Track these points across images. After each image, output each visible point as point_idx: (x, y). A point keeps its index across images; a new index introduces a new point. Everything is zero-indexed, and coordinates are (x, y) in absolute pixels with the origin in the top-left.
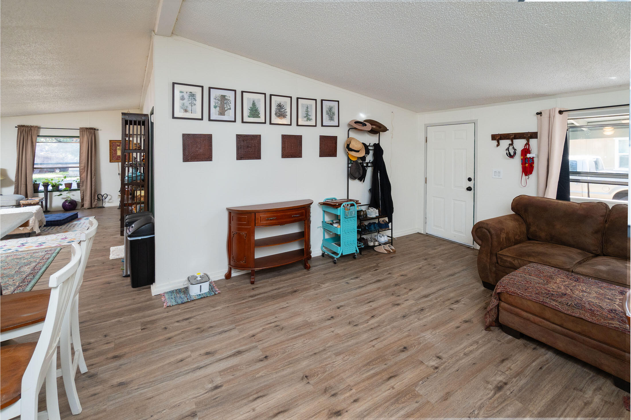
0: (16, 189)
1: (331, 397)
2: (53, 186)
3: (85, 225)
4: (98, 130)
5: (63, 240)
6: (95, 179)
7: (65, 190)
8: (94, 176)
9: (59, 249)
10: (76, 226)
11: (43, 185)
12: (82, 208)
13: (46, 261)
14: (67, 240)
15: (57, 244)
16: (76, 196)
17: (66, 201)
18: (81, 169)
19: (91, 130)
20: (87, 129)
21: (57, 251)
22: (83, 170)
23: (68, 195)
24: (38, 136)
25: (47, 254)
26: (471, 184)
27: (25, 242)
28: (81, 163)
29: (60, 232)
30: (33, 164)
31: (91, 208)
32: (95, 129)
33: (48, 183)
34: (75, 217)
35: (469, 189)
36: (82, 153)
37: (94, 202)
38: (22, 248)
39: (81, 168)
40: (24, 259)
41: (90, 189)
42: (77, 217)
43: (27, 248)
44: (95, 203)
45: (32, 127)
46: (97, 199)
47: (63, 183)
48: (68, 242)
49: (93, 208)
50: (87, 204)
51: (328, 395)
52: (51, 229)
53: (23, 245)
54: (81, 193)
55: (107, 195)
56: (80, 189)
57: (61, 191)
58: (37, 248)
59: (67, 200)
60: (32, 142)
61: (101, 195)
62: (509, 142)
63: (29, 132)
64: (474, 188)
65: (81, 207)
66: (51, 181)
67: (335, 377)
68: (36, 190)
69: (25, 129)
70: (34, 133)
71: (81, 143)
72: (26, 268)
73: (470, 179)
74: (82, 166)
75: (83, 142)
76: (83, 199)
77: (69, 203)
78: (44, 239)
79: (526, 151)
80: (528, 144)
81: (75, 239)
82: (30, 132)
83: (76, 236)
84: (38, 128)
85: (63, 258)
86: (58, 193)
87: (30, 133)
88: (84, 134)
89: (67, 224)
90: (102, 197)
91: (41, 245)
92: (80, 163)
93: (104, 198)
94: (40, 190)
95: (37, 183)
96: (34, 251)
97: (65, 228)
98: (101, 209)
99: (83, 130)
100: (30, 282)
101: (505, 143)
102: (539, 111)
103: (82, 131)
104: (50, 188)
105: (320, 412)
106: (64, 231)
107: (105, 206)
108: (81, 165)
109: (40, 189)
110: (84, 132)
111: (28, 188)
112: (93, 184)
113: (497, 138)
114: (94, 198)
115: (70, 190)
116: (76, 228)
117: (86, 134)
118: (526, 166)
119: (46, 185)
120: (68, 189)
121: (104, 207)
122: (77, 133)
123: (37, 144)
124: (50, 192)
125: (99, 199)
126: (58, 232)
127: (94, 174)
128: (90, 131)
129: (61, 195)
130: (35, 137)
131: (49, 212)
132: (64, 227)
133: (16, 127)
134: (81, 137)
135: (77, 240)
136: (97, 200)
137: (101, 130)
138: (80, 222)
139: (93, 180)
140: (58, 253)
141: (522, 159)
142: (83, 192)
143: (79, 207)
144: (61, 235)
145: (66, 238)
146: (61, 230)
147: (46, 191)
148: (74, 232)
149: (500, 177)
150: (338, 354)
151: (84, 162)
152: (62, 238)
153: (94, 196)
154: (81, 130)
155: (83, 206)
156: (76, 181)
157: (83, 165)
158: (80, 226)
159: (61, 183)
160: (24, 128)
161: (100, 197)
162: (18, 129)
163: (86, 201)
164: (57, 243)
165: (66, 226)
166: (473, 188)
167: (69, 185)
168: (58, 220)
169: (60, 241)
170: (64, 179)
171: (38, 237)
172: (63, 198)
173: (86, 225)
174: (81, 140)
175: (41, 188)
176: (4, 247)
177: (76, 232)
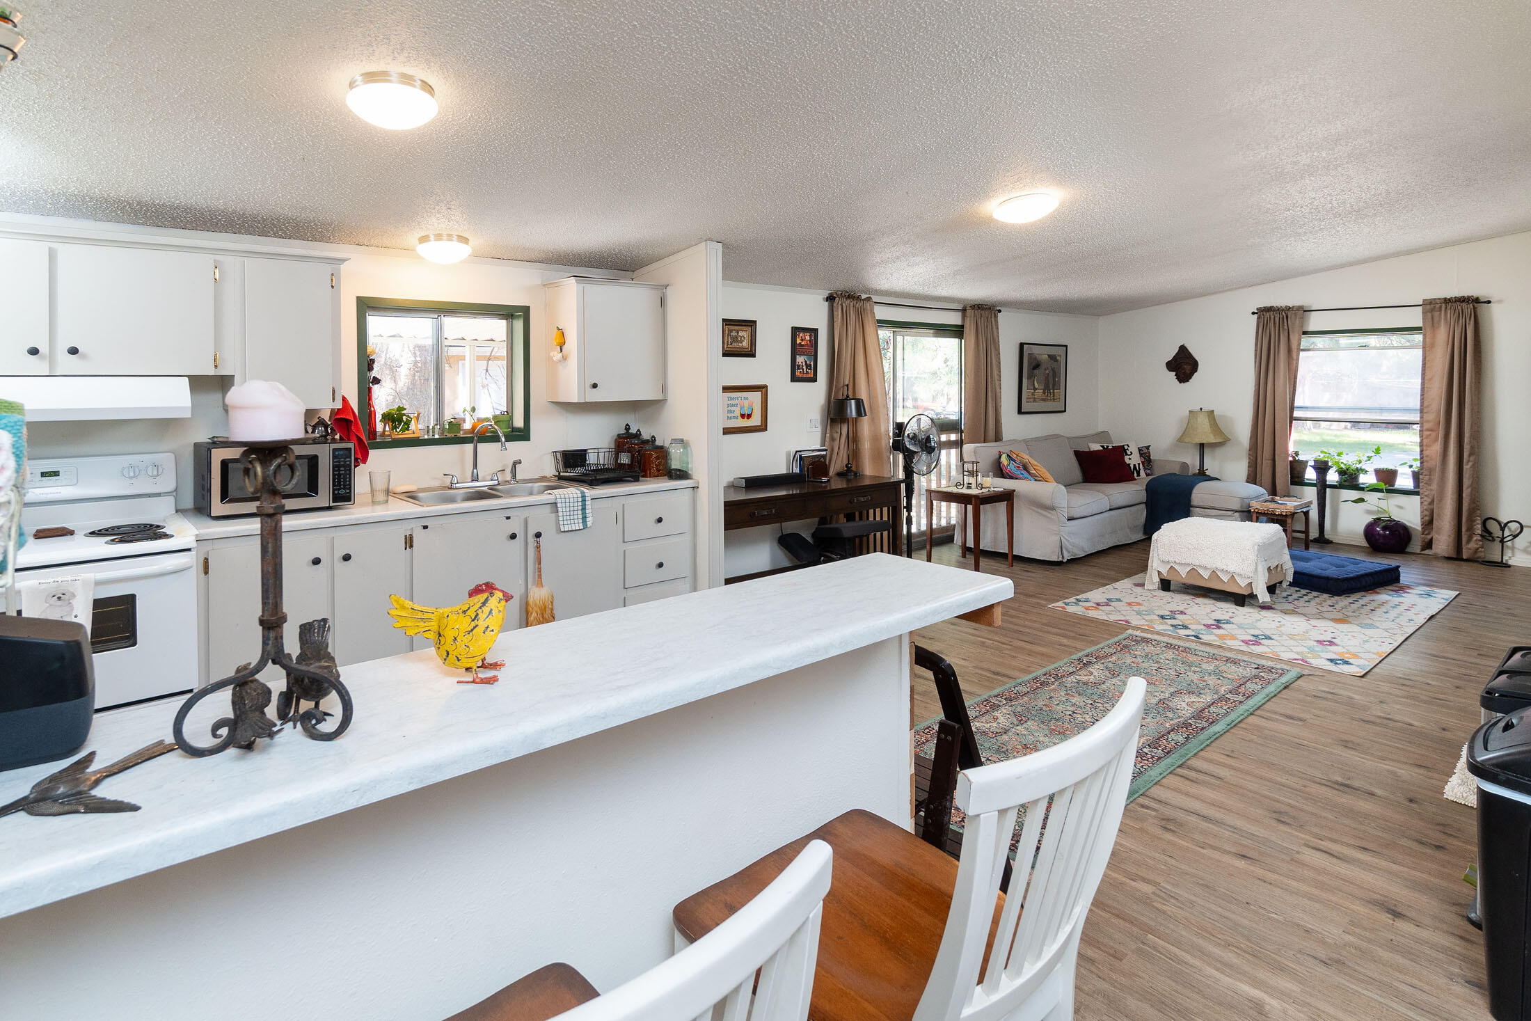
0: (1250, 469)
2: (1342, 472)
3: (1410, 614)
4: (1489, 302)
5: (1319, 648)
6: (1473, 466)
7: (1374, 489)
8: (1470, 455)
9: (1293, 673)
10: (1380, 611)
11: (1314, 467)
12: (1427, 552)
13: (1241, 702)
14: (1332, 652)
15: (1297, 653)
16: (1409, 512)
17: (1377, 521)
18: (1427, 430)
19: (1464, 304)
20: (1447, 301)
21: (1284, 679)
22: (1434, 434)
23: (1383, 504)
24: (1305, 333)
25: (1256, 677)
27: (1226, 617)
28: (1425, 411)
29: (1325, 615)
30: (1292, 408)
31: (1456, 557)
32: (1477, 299)
33: (1326, 463)
34: (1388, 580)
36: (1431, 379)
37: (1469, 541)
38: (1212, 633)
39: (1426, 426)
40: (1198, 669)
41: (1455, 497)
42: (1397, 580)
43: (1221, 637)
44: (1473, 545)
45: (1289, 309)
46: (1479, 532)
47: (1370, 467)
48: (1331, 660)
49: (1467, 560)
50: (1443, 542)
52: (1306, 598)
53: (1218, 624)
54: (1422, 503)
55: (1522, 527)
56: (1421, 491)
57: (1362, 489)
58: (1244, 648)
59: (1379, 519)
60: (1289, 350)
61: (1499, 523)
63: (1283, 325)
65: (1422, 550)
66: (1337, 457)
68: (1297, 478)
69: (1272, 317)
70: (1294, 323)
71: (1427, 348)
72: (1187, 700)
74: (1428, 421)
75: (1433, 346)
76: (1428, 524)
77: (1384, 528)
78: (1274, 625)
81: (1356, 656)
82: (1286, 324)
83: (1367, 646)
84: (1304, 311)
85: (1289, 712)
86: (1354, 494)
87: (1286, 327)
88: (1436, 320)
89: (1358, 595)
90: (1503, 529)
91: (1257, 643)
92: (1422, 411)
93: (1507, 533)
94: (1307, 480)
95: (1301, 458)
96: (1229, 655)
97: (1346, 607)
98: (1496, 572)
99: (1432, 307)
100: (1168, 753)
103: (1432, 311)
104: (1332, 477)
106: (1340, 616)
107: (1510, 562)
108: (1426, 417)
109: (1307, 476)
110: (1436, 314)
111: (1277, 470)
112: (1466, 482)
114: (1470, 529)
115: (1388, 491)
116: (1376, 618)
117: (1446, 319)
119: (1322, 468)
120: (1382, 486)
121: (1510, 566)
122: (1415, 318)
123: (1302, 353)
124: (1332, 486)
125: (1490, 533)
126: (1320, 616)
127: (1472, 447)
128: (1458, 306)
129: (1361, 500)
130: (1297, 337)
131: (1329, 542)
132: (1342, 602)
133: (1253, 313)
134: (1428, 329)
135: (1361, 662)
136: (1479, 538)
137: (1500, 301)
138: (1401, 599)
139: (1467, 467)
140: (1285, 688)
142: (1432, 502)
143: (1415, 546)
144: (1324, 628)
145: (1331, 643)
146: (1331, 609)
147: (1322, 486)
148: (1364, 631)
151: (1434, 406)
152: (1321, 638)
153: (1471, 521)
154: (1428, 307)
155: (1428, 545)
156: (1411, 466)
157: (1430, 417)
158: (1393, 614)
159: (1363, 467)
160: (1271, 313)
161: (1494, 528)
162: (1258, 318)
163: (1438, 533)
164: (1299, 649)
165: (1350, 600)
167: (1387, 477)
168: (1331, 576)
169: (1311, 650)
170: (1373, 454)
171: (1264, 613)
172: (1369, 512)
173: (1414, 617)
174: (1428, 337)
175: (1311, 474)
176: (1177, 616)
177: (1370, 632)
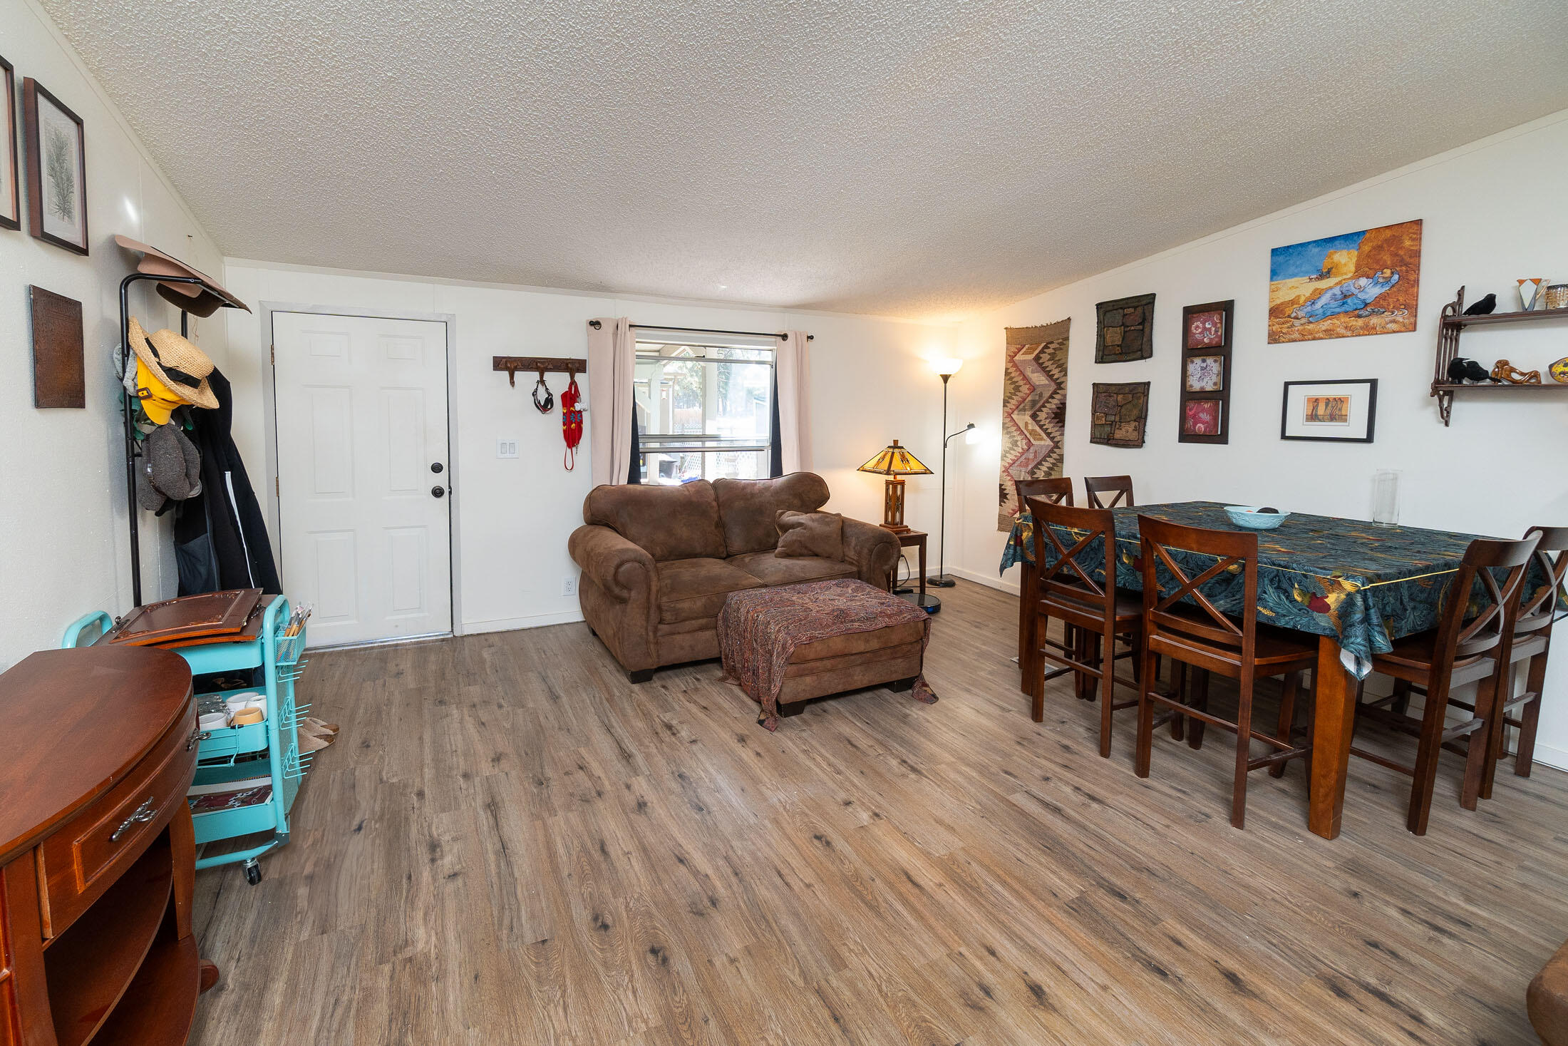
1: (994, 997)
26: (440, 480)
35: (438, 493)
51: (988, 1002)
62: (536, 375)
64: (450, 487)
67: (925, 981)
73: (437, 468)
79: (570, 397)
80: (573, 383)
101: (527, 379)
102: (594, 318)
105: (1046, 1027)
113: (508, 365)
118: (572, 430)
141: (564, 414)
149: (514, 456)
150: (839, 963)
166: (446, 491)
